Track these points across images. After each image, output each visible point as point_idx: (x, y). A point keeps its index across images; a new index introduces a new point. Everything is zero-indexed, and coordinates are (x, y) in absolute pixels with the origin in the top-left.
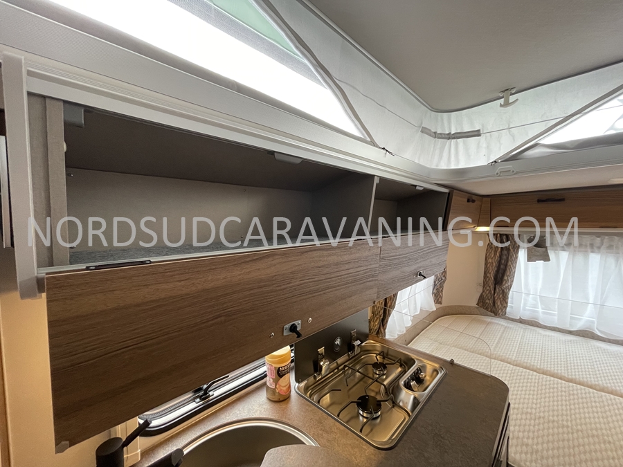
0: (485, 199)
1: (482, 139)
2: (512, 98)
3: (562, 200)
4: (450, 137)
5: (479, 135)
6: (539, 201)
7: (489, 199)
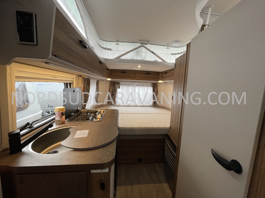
0: (109, 70)
1: (112, 51)
2: (118, 43)
3: (125, 72)
4: (104, 48)
5: (111, 50)
6: (121, 72)
7: (110, 70)
